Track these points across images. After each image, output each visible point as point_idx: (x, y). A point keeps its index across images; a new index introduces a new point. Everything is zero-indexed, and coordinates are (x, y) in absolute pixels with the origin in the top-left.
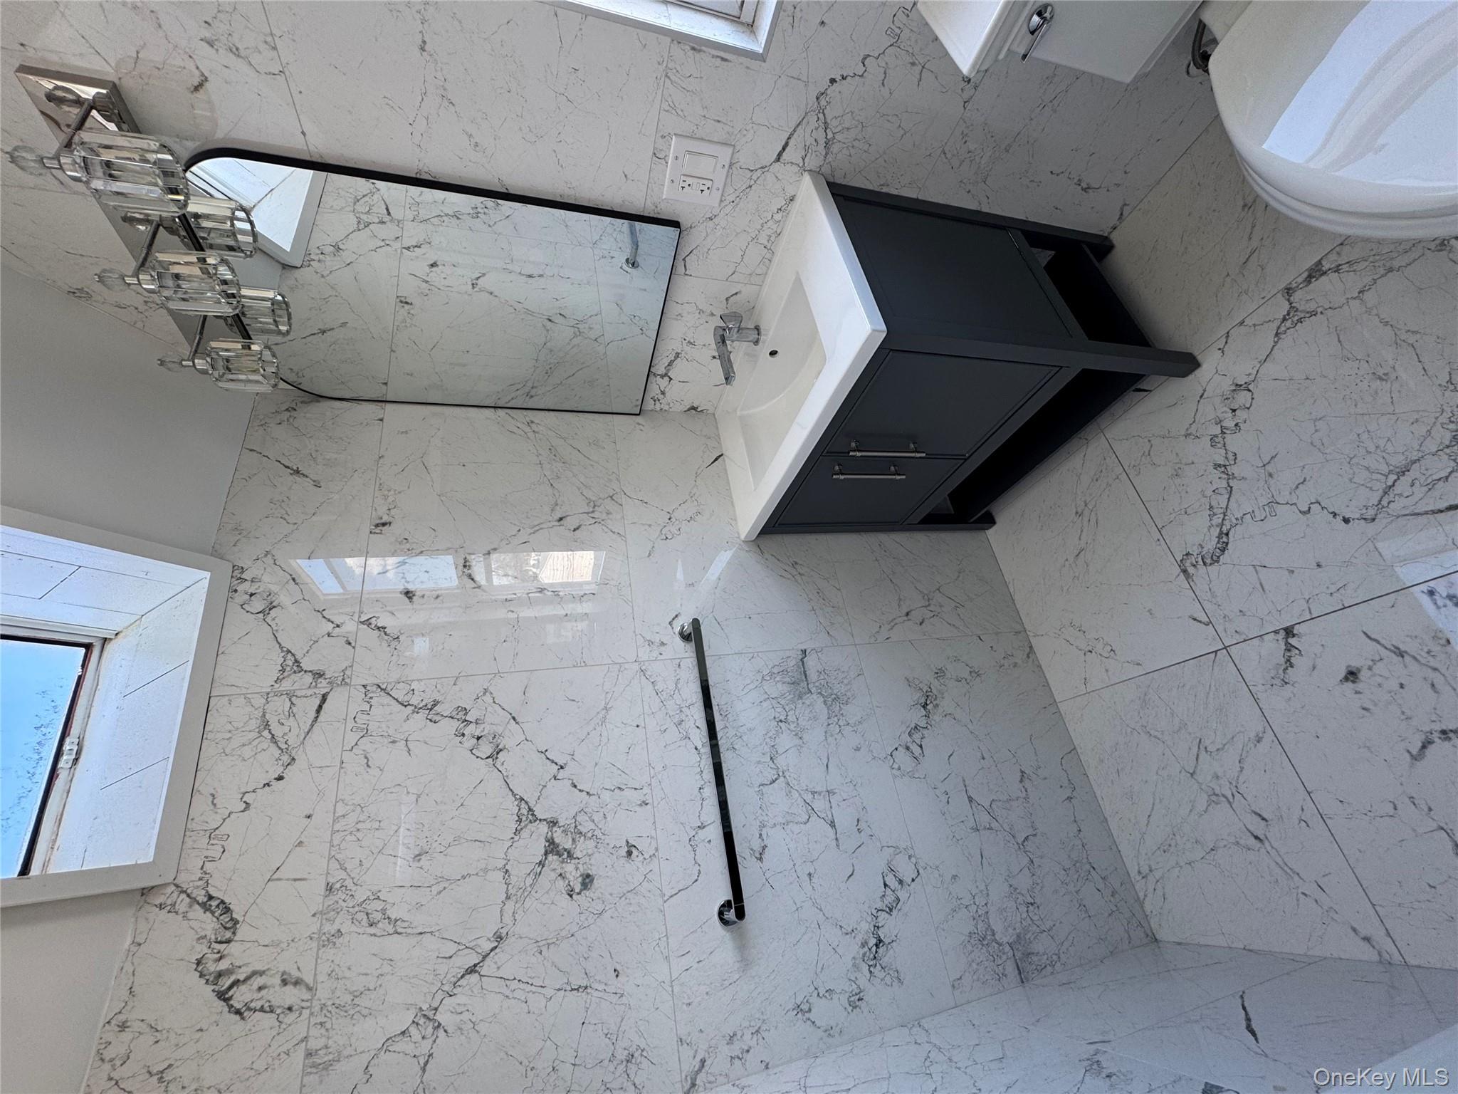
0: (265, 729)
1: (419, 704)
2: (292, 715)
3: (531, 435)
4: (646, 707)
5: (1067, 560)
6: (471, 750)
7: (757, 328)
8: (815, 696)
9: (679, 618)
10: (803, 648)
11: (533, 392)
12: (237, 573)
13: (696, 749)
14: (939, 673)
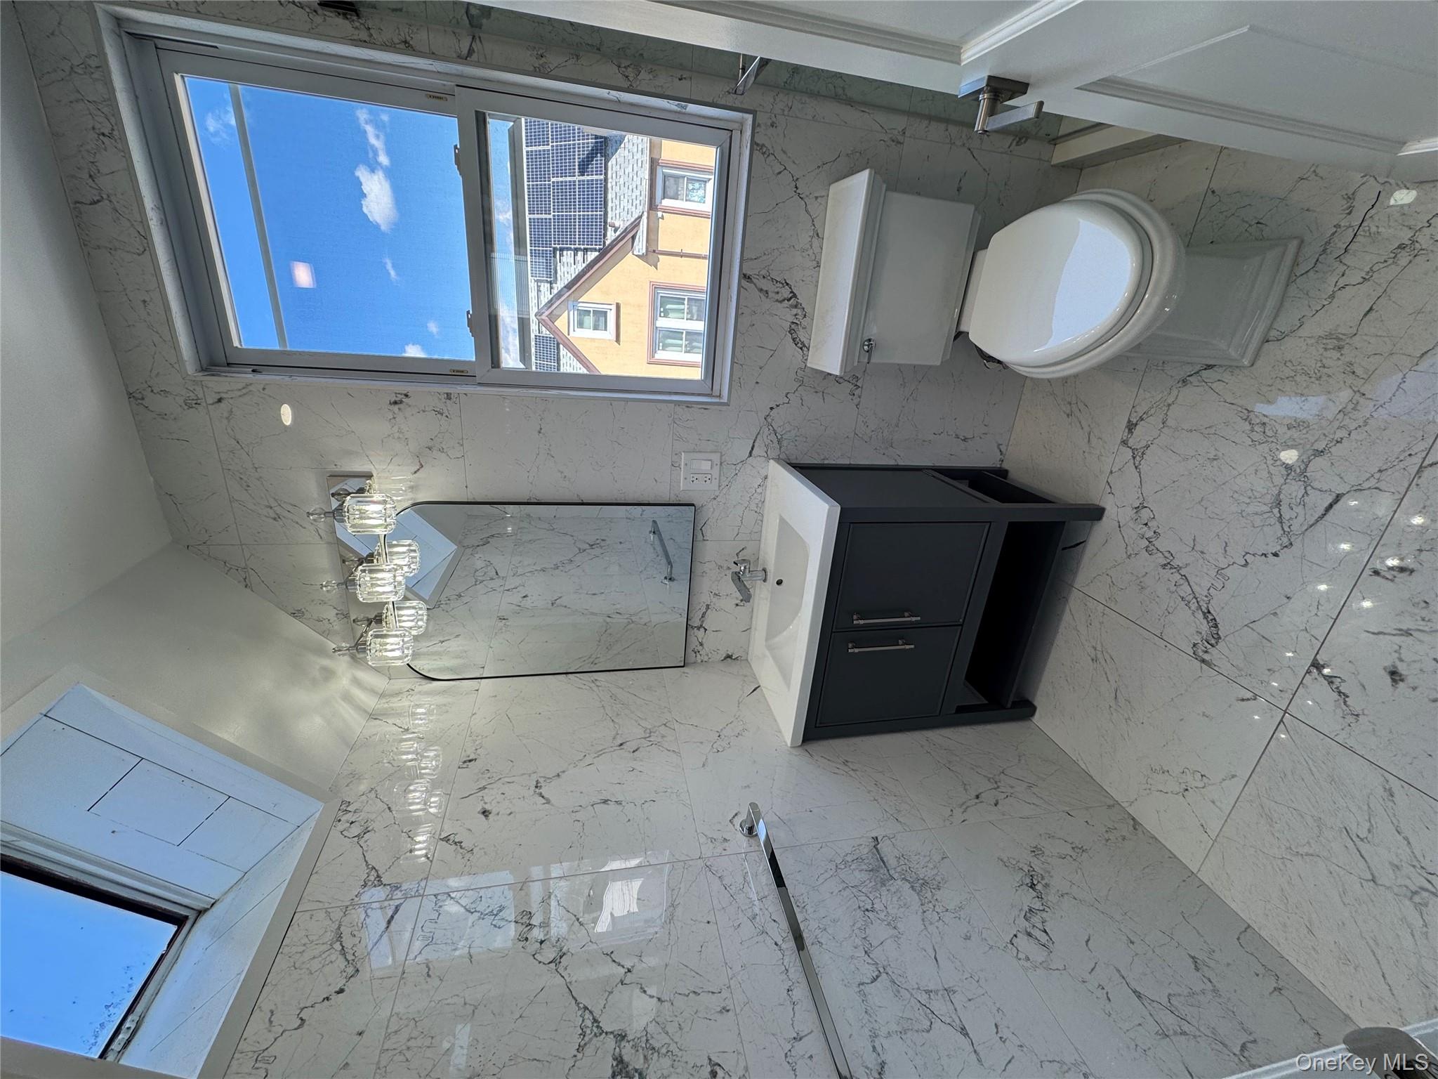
0: (337, 941)
1: (485, 910)
2: (364, 926)
3: (595, 689)
4: (715, 902)
5: (1110, 707)
6: (534, 955)
7: (764, 570)
8: (899, 882)
9: (739, 815)
10: (874, 835)
11: (596, 661)
12: (343, 807)
13: (776, 944)
14: (1036, 851)
